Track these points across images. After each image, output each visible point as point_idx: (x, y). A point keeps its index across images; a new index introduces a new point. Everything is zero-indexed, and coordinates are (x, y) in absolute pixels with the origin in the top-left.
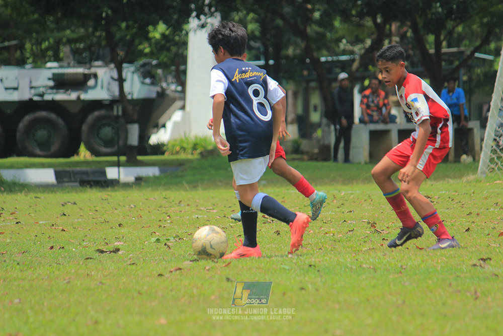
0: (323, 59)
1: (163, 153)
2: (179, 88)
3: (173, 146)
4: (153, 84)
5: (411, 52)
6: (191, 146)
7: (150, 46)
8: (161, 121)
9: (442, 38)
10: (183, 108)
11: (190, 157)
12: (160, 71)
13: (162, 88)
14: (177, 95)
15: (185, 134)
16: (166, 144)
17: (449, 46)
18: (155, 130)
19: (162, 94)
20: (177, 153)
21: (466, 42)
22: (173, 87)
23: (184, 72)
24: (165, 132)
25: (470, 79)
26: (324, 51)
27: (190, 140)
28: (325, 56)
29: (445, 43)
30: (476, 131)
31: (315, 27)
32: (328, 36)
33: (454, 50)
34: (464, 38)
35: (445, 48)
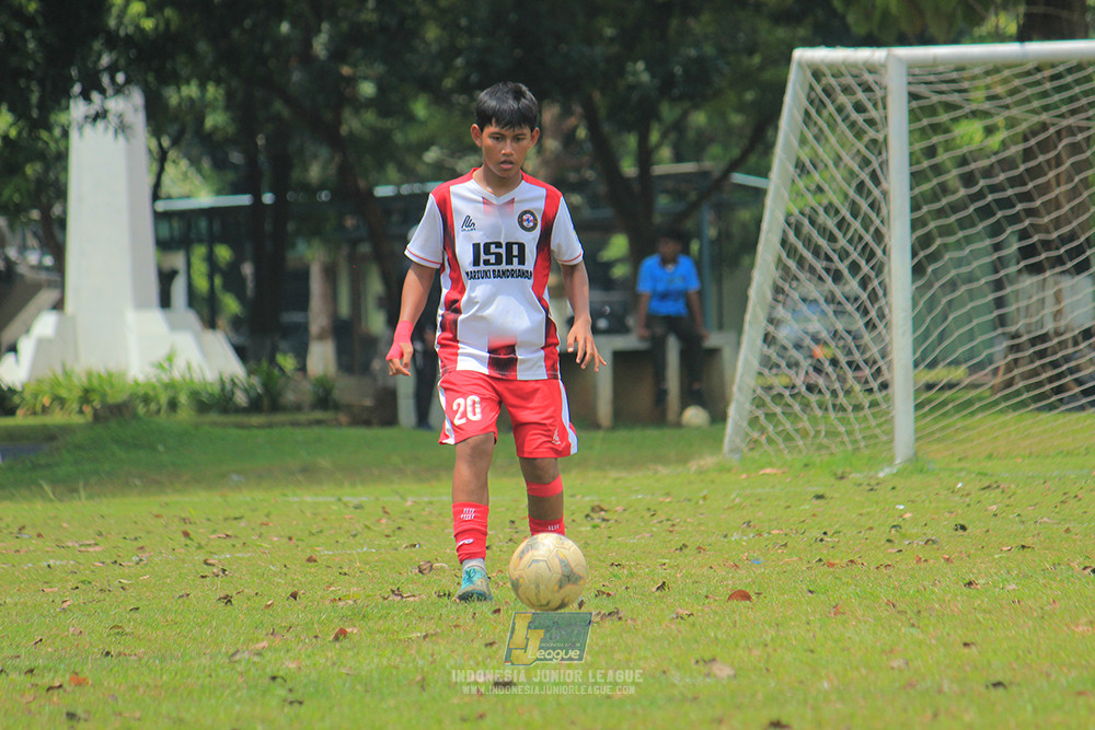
0: (383, 191)
1: (11, 412)
2: (48, 261)
3: (36, 395)
5: (589, 174)
6: (77, 393)
8: (7, 336)
9: (654, 137)
10: (59, 306)
11: (77, 419)
12: (2, 222)
13: (7, 260)
14: (44, 276)
15: (64, 364)
16: (19, 389)
17: (679, 158)
19: (6, 276)
20: (45, 410)
21: (715, 150)
22: (33, 258)
23: (62, 223)
24: (17, 361)
25: (724, 235)
26: (392, 172)
27: (76, 381)
28: (388, 183)
29: (666, 152)
30: (727, 353)
31: (370, 116)
32: (398, 137)
33: (688, 167)
34: (711, 140)
35: (665, 164)
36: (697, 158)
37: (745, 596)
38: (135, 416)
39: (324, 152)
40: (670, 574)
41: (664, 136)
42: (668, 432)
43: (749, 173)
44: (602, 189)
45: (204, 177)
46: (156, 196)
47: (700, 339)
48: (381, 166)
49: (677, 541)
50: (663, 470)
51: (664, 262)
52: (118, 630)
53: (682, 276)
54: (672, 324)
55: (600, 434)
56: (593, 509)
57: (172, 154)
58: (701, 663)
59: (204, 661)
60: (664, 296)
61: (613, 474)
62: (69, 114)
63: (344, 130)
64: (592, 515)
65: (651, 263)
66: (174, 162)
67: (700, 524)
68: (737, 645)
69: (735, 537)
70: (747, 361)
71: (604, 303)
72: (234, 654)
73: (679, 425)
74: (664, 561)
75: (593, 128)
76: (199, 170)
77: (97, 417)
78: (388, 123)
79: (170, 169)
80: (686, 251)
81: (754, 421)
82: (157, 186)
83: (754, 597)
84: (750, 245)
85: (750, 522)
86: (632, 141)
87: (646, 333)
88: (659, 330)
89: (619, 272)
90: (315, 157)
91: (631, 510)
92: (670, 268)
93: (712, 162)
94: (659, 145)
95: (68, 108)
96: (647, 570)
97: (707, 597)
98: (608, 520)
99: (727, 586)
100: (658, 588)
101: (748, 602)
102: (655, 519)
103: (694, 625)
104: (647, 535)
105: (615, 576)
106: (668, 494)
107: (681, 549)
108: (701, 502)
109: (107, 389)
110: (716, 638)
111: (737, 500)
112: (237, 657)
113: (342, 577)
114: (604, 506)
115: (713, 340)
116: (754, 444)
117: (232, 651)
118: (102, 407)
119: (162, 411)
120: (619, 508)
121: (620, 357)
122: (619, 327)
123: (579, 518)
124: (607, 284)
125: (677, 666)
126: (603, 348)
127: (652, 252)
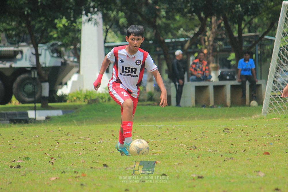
0: (167, 41)
1: (65, 101)
2: (76, 60)
3: (72, 97)
4: (58, 57)
5: (224, 36)
6: (83, 96)
7: (57, 33)
8: (64, 81)
9: (243, 26)
10: (78, 72)
11: (83, 103)
12: (63, 49)
13: (64, 59)
14: (74, 64)
15: (80, 88)
16: (67, 95)
17: (250, 32)
18: (60, 86)
19: (64, 64)
20: (74, 101)
21: (260, 29)
22: (72, 59)
23: (79, 49)
24: (67, 87)
25: (262, 53)
26: (170, 35)
27: (83, 92)
28: (169, 38)
29: (246, 30)
30: (263, 86)
31: (164, 20)
32: (172, 25)
33: (252, 34)
34: (259, 27)
35: (246, 33)
36: (255, 32)
37: (268, 154)
38: (99, 103)
39: (151, 30)
40: (247, 147)
41: (245, 25)
42: (246, 108)
43: (269, 36)
44: (228, 40)
45: (118, 37)
46: (105, 42)
47: (255, 82)
48: (167, 34)
49: (249, 138)
50: (245, 118)
51: (245, 60)
52: (94, 162)
53: (250, 64)
54: (248, 78)
55: (227, 108)
56: (225, 129)
57: (110, 31)
58: (256, 172)
59: (118, 170)
60: (245, 70)
61: (231, 119)
62: (82, 19)
63: (157, 24)
64: (225, 130)
65: (242, 61)
66: (110, 33)
67: (255, 133)
68: (266, 167)
69: (265, 137)
70: (268, 88)
71: (229, 72)
72: (126, 168)
73: (249, 106)
74: (245, 143)
75: (226, 23)
76: (117, 35)
77: (89, 103)
78: (169, 22)
79: (109, 35)
80: (252, 57)
81: (270, 105)
82: (105, 39)
83: (270, 154)
84: (270, 55)
85: (269, 133)
86: (237, 26)
87: (240, 80)
88: (244, 79)
89: (232, 63)
90: (149, 31)
91: (236, 129)
92: (247, 62)
93: (259, 32)
94: (244, 28)
95: (81, 17)
96: (240, 146)
97: (257, 154)
98: (229, 132)
99: (263, 151)
100: (243, 151)
101: (269, 155)
102: (243, 132)
103: (253, 161)
104: (240, 136)
105: (231, 148)
106: (246, 125)
107: (250, 140)
108: (255, 127)
109: (91, 95)
110: (260, 165)
111: (265, 127)
112: (127, 169)
113: (156, 147)
114: (228, 128)
115: (259, 82)
116: (270, 111)
117: (125, 167)
118: (90, 100)
119: (106, 101)
120: (233, 129)
121: (232, 87)
122: (232, 79)
123: (221, 131)
124: (229, 67)
125: (249, 173)
126: (228, 84)
127: (242, 58)
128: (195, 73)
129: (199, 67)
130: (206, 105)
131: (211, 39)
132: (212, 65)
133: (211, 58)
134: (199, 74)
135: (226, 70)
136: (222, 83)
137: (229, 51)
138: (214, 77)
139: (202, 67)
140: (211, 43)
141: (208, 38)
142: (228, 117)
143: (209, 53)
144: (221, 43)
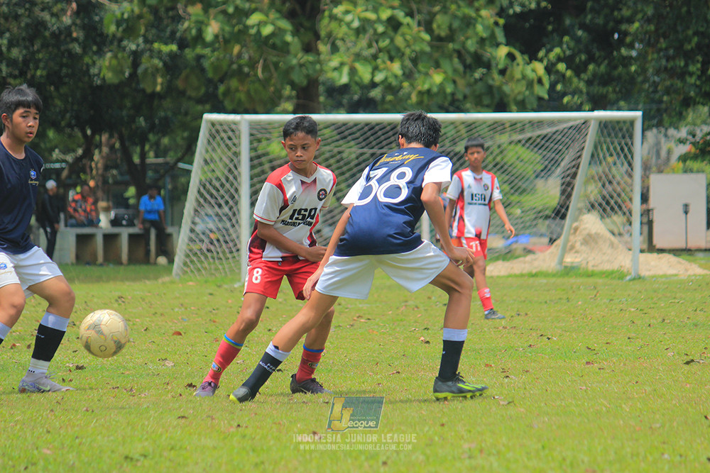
5: (119, 161)
9: (147, 147)
17: (157, 156)
21: (171, 153)
25: (175, 188)
29: (152, 154)
30: (175, 236)
33: (160, 160)
34: (170, 150)
35: (151, 159)
36: (164, 157)
37: (179, 334)
40: (149, 325)
41: (151, 147)
42: (150, 267)
43: (185, 163)
44: (125, 168)
47: (164, 229)
49: (153, 311)
50: (147, 282)
51: (151, 197)
53: (158, 204)
54: (154, 224)
55: (122, 268)
56: (119, 298)
58: (161, 360)
60: (150, 212)
61: (127, 283)
64: (118, 300)
65: (145, 198)
67: (162, 304)
68: (175, 353)
69: (176, 310)
70: (183, 239)
71: (125, 214)
73: (155, 264)
74: (147, 319)
75: (122, 144)
80: (159, 194)
81: (185, 264)
83: (183, 334)
84: (185, 191)
85: (182, 304)
86: (138, 149)
87: (142, 227)
88: (147, 225)
89: (131, 201)
91: (134, 298)
92: (153, 200)
93: (170, 158)
94: (149, 151)
96: (140, 323)
97: (164, 334)
98: (125, 302)
99: (172, 330)
100: (145, 330)
101: (180, 336)
102: (144, 302)
103: (158, 345)
104: (141, 308)
106: (149, 292)
107: (154, 314)
110: (167, 351)
111: (178, 295)
114: (123, 296)
115: (169, 230)
116: (185, 272)
120: (130, 297)
121: (131, 236)
122: (131, 224)
123: (113, 301)
124: (127, 206)
125: (151, 362)
126: (125, 233)
127: (146, 194)
128: (77, 215)
129: (81, 207)
130: (92, 262)
131: (100, 165)
132: (102, 204)
133: (100, 194)
134: (81, 216)
135: (122, 211)
136: (116, 230)
137: (127, 185)
138: (104, 221)
139: (86, 207)
140: (100, 172)
141: (96, 164)
142: (123, 279)
143: (97, 186)
144: (115, 172)
